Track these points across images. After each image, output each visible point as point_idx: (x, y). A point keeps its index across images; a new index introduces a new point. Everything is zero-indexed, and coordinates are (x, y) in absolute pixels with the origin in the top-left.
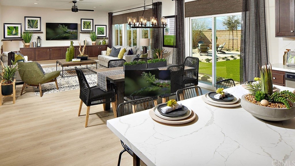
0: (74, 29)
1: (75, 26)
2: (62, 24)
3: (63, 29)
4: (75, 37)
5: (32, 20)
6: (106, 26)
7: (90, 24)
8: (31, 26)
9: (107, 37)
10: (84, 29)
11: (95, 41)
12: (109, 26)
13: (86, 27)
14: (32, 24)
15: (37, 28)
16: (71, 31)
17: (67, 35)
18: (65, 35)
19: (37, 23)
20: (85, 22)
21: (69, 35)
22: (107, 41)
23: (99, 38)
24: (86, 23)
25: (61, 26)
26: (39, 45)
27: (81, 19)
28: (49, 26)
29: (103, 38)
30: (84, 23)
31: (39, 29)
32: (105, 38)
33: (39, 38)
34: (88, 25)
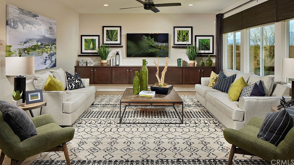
0: (163, 42)
1: (164, 38)
2: (147, 35)
3: (148, 41)
4: (165, 54)
5: (111, 30)
6: (213, 36)
7: (187, 34)
8: (110, 39)
9: (215, 54)
10: (178, 41)
11: (193, 60)
12: (217, 37)
13: (181, 38)
14: (111, 35)
15: (117, 40)
16: (160, 45)
17: (154, 50)
18: (150, 50)
19: (117, 34)
20: (180, 31)
21: (157, 50)
22: (214, 60)
23: (200, 55)
24: (181, 33)
25: (146, 38)
26: (117, 64)
27: (174, 27)
28: (131, 37)
29: (207, 56)
30: (178, 33)
31: (118, 42)
32: (211, 56)
33: (118, 54)
34: (184, 36)
